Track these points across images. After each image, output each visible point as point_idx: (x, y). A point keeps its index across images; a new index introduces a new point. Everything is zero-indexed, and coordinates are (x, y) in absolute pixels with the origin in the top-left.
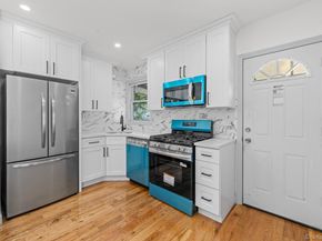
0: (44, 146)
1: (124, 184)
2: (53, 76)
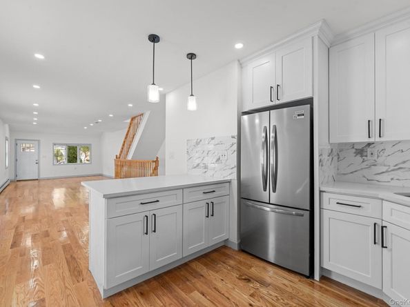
0: (265, 190)
2: (278, 102)
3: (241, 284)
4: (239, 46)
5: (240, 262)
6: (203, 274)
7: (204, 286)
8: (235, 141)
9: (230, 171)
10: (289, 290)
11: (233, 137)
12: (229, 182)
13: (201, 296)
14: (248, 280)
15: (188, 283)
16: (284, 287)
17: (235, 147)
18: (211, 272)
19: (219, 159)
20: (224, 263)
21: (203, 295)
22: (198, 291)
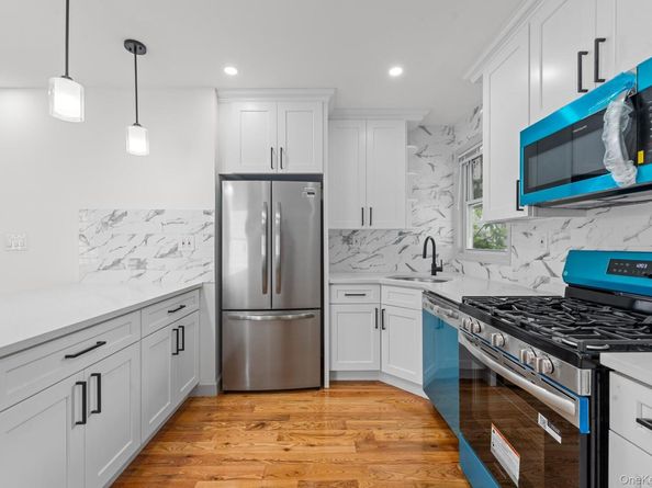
0: (265, 292)
1: (419, 405)
2: (280, 172)
3: (257, 433)
4: (231, 71)
5: (234, 409)
6: (188, 453)
7: (205, 467)
8: (212, 218)
9: (202, 270)
10: (311, 410)
11: (208, 213)
12: (200, 288)
13: (214, 482)
14: (262, 425)
15: (174, 480)
16: (303, 410)
17: (212, 230)
18: (199, 444)
19: (176, 249)
20: (211, 421)
21: (216, 479)
22: (203, 479)
